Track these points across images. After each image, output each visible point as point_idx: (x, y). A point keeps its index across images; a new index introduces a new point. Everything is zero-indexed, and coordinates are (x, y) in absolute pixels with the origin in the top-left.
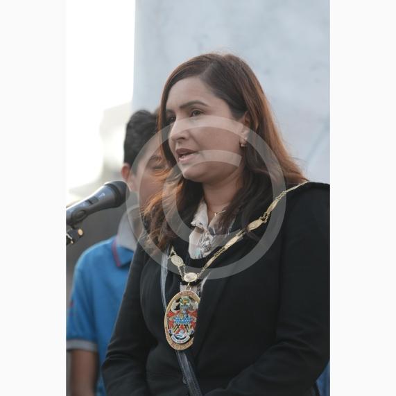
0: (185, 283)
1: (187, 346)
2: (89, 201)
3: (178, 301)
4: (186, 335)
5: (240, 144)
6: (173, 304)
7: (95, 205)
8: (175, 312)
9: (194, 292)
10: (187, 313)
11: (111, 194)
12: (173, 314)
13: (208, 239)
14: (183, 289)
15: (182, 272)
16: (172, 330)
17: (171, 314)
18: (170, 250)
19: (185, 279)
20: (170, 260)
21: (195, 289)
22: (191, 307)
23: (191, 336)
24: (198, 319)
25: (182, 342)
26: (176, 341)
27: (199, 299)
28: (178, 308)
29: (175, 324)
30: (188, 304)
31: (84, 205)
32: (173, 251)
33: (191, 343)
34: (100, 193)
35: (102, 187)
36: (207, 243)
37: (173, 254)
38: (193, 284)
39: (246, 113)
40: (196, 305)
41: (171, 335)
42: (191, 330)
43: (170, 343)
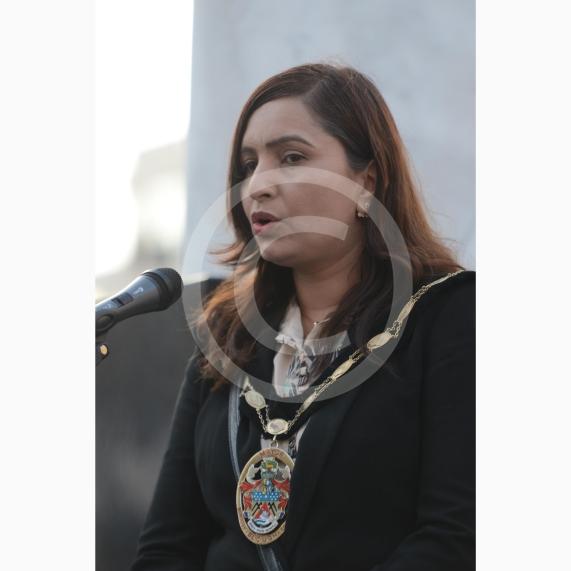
0: (269, 436)
1: (274, 537)
2: (118, 300)
3: (257, 465)
4: (270, 519)
5: (357, 212)
6: (249, 470)
7: (127, 306)
8: (254, 483)
9: (284, 450)
10: (273, 483)
11: (153, 288)
12: (250, 486)
13: (304, 364)
14: (266, 445)
15: (264, 418)
16: (249, 511)
17: (247, 486)
18: (243, 383)
19: (269, 429)
20: (243, 399)
21: (286, 445)
22: (279, 476)
23: (280, 522)
24: (290, 495)
25: (265, 530)
26: (256, 529)
27: (293, 462)
28: (258, 476)
29: (253, 503)
30: (275, 470)
31: (110, 306)
32: (247, 383)
33: (281, 531)
34: (136, 287)
35: (138, 279)
36: (303, 371)
37: (248, 389)
38: (281, 438)
39: (370, 163)
40: (287, 471)
41: (247, 520)
42: (280, 512)
43: (246, 532)
